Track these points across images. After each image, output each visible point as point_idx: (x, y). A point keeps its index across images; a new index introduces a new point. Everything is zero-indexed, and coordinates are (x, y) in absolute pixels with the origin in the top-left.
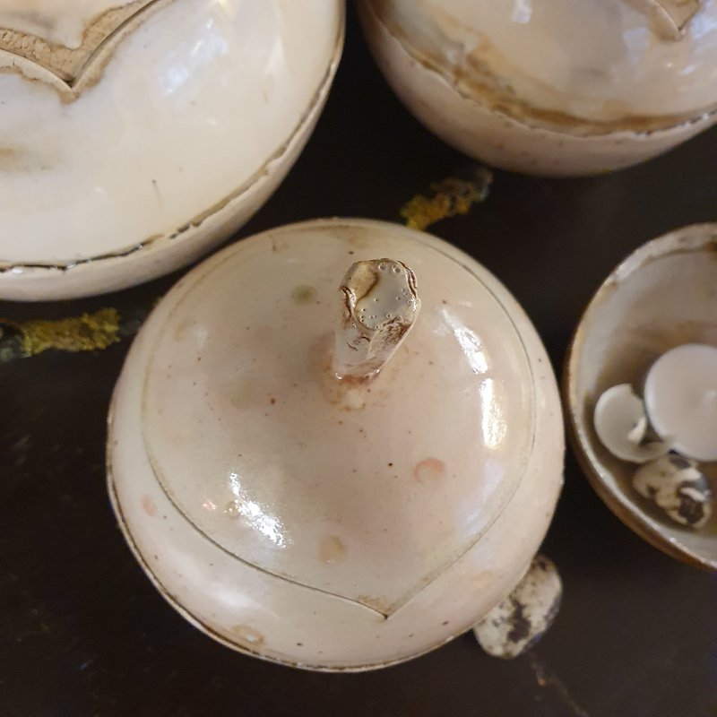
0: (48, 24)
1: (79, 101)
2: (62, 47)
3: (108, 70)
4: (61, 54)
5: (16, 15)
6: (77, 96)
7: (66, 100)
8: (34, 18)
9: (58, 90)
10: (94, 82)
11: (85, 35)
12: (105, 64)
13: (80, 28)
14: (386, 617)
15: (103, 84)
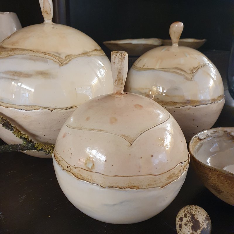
0: (60, 54)
1: (63, 66)
2: (61, 58)
3: (69, 62)
4: (61, 59)
5: (54, 52)
6: (63, 65)
7: (60, 66)
8: (57, 53)
9: (59, 64)
10: (66, 64)
11: (66, 57)
12: (69, 61)
13: (65, 56)
14: (131, 145)
15: (68, 64)
